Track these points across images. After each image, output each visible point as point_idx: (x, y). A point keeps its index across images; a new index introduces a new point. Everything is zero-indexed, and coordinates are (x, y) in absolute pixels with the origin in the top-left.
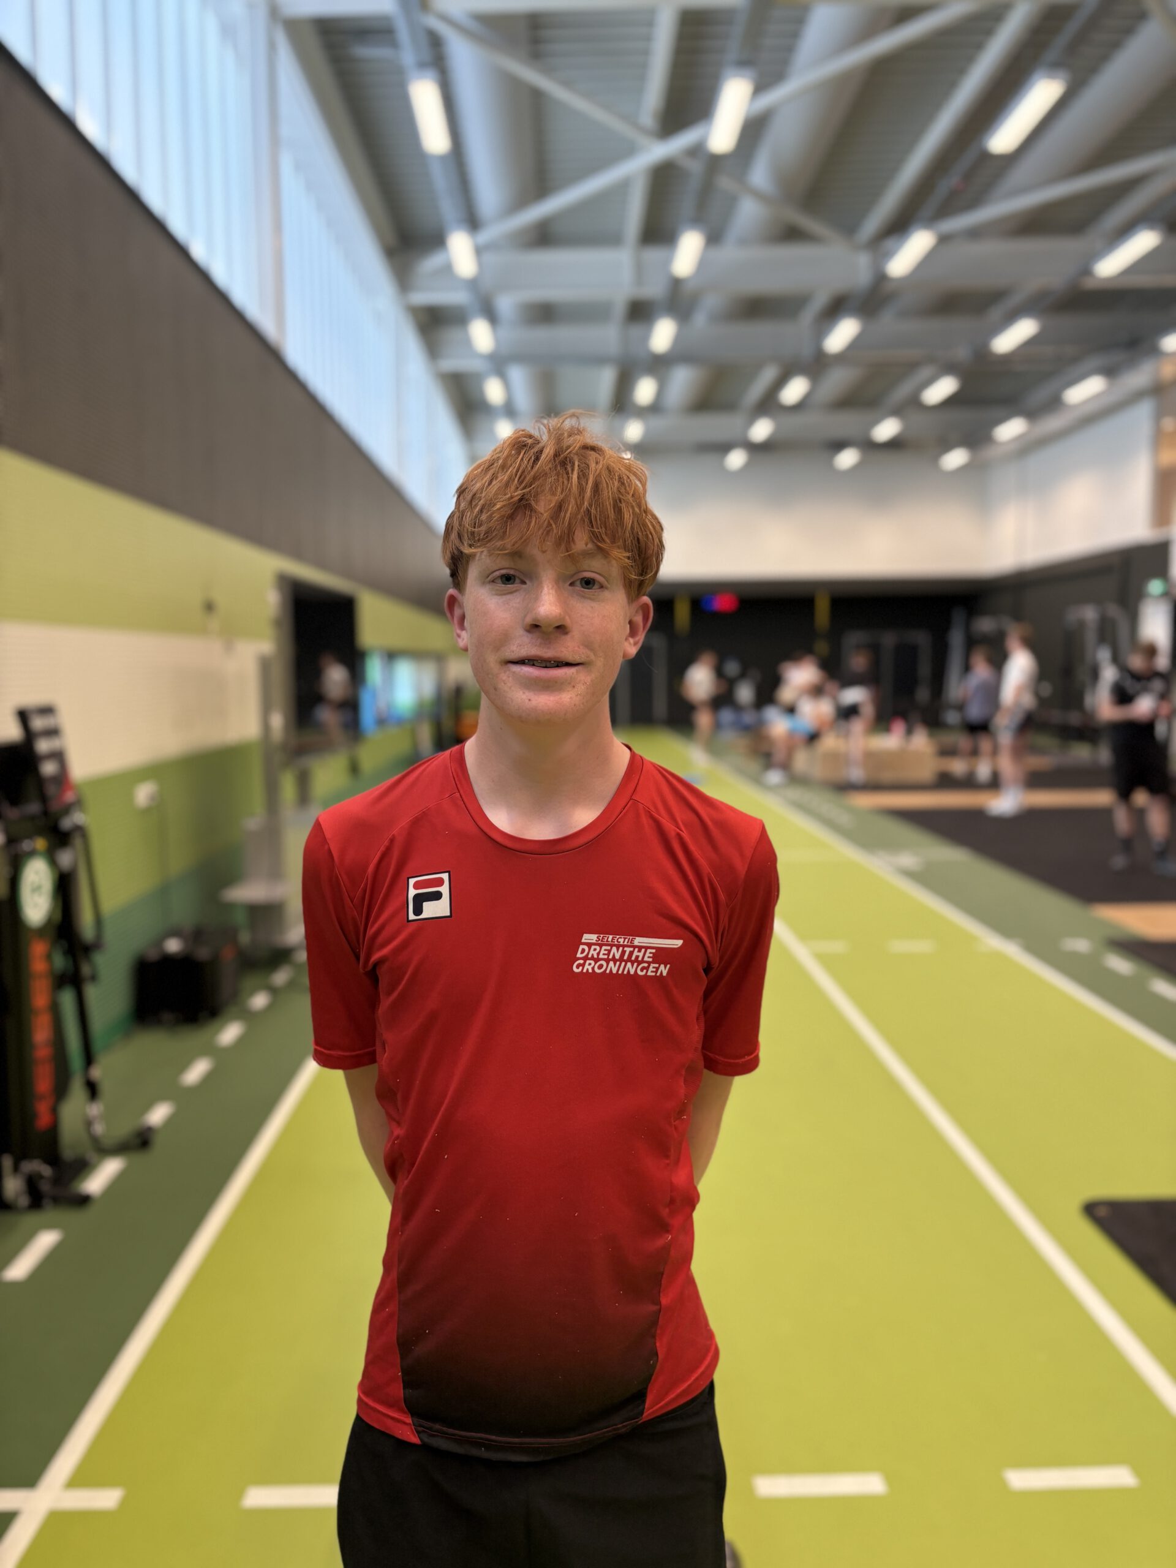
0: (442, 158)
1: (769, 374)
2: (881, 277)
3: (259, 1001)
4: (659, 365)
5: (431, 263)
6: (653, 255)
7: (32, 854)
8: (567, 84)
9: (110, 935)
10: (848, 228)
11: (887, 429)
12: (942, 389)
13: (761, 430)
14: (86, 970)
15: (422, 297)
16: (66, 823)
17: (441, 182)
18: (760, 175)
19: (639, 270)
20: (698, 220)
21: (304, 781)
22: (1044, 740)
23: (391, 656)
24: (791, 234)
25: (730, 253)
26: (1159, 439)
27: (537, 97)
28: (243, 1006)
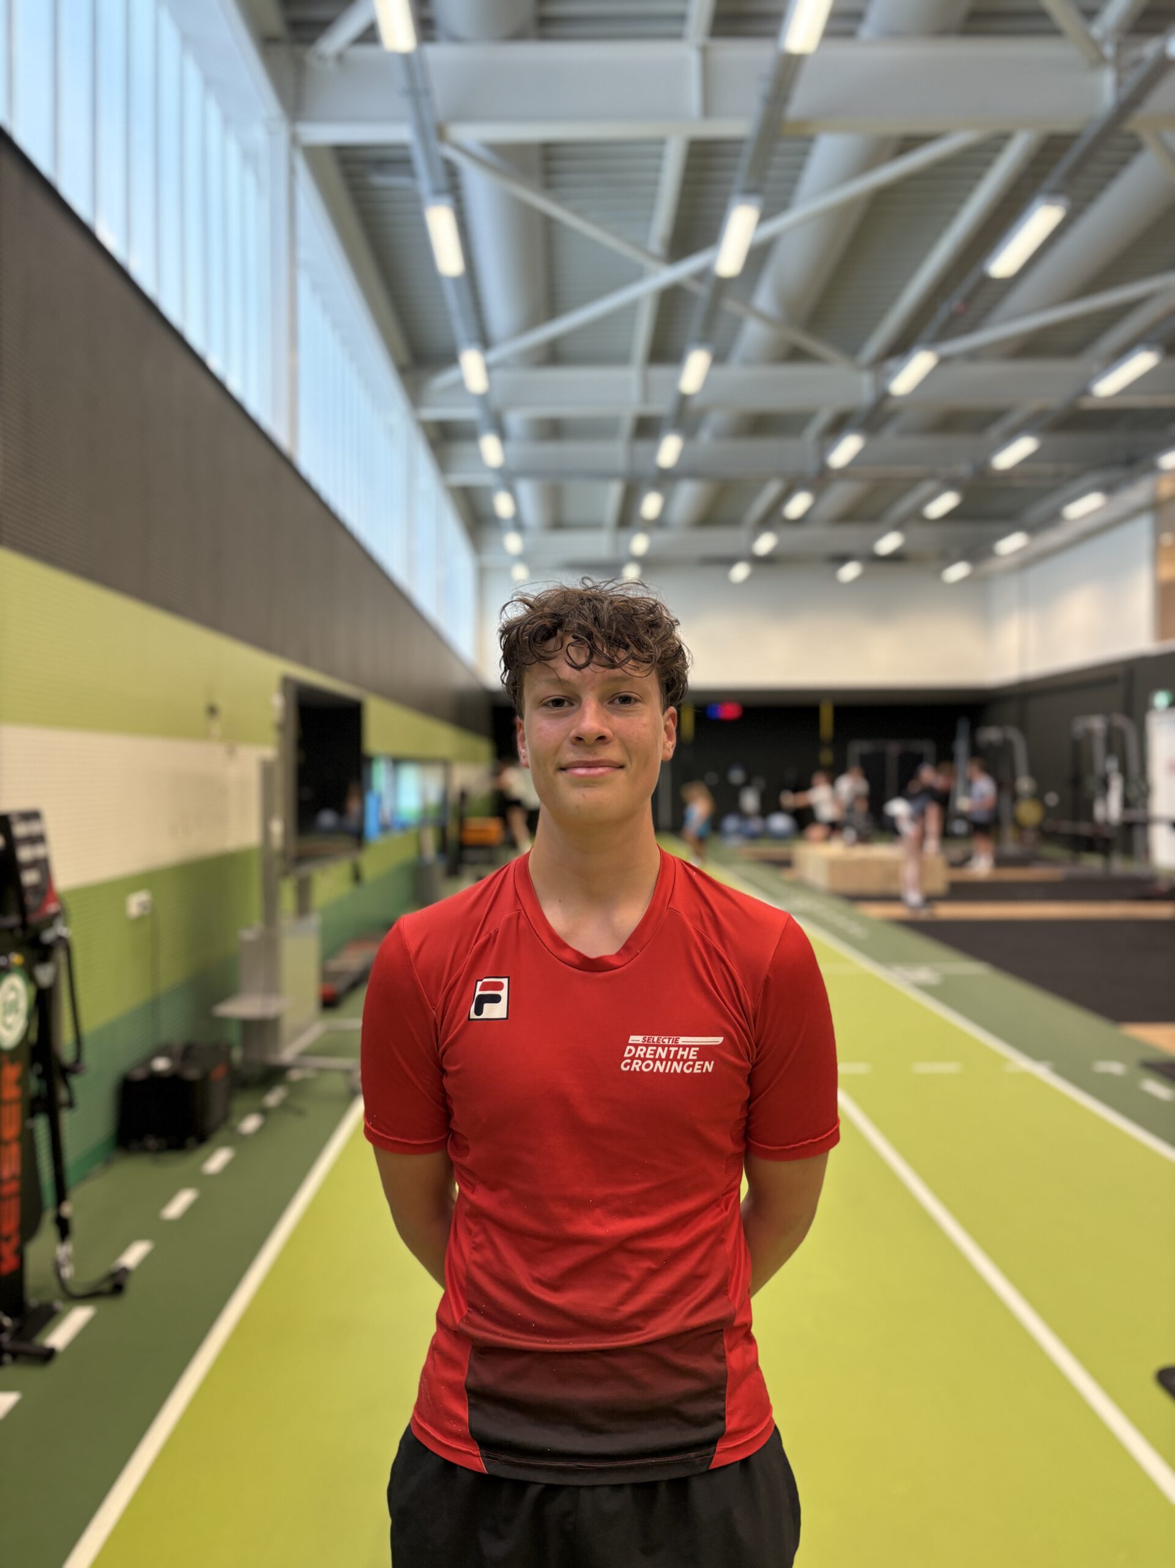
0: (456, 280)
1: (773, 489)
2: (884, 396)
3: (251, 1124)
4: (665, 480)
5: (444, 379)
6: (660, 373)
7: (7, 969)
8: (579, 212)
10: (851, 350)
11: (889, 543)
12: (945, 503)
13: (765, 544)
14: (63, 1095)
15: (432, 413)
16: (48, 936)
17: (454, 301)
18: (765, 299)
19: (646, 387)
20: (704, 340)
21: (304, 890)
22: (1051, 851)
23: (397, 762)
24: (795, 355)
25: (734, 371)
26: (1158, 553)
27: (548, 223)
28: (234, 1130)
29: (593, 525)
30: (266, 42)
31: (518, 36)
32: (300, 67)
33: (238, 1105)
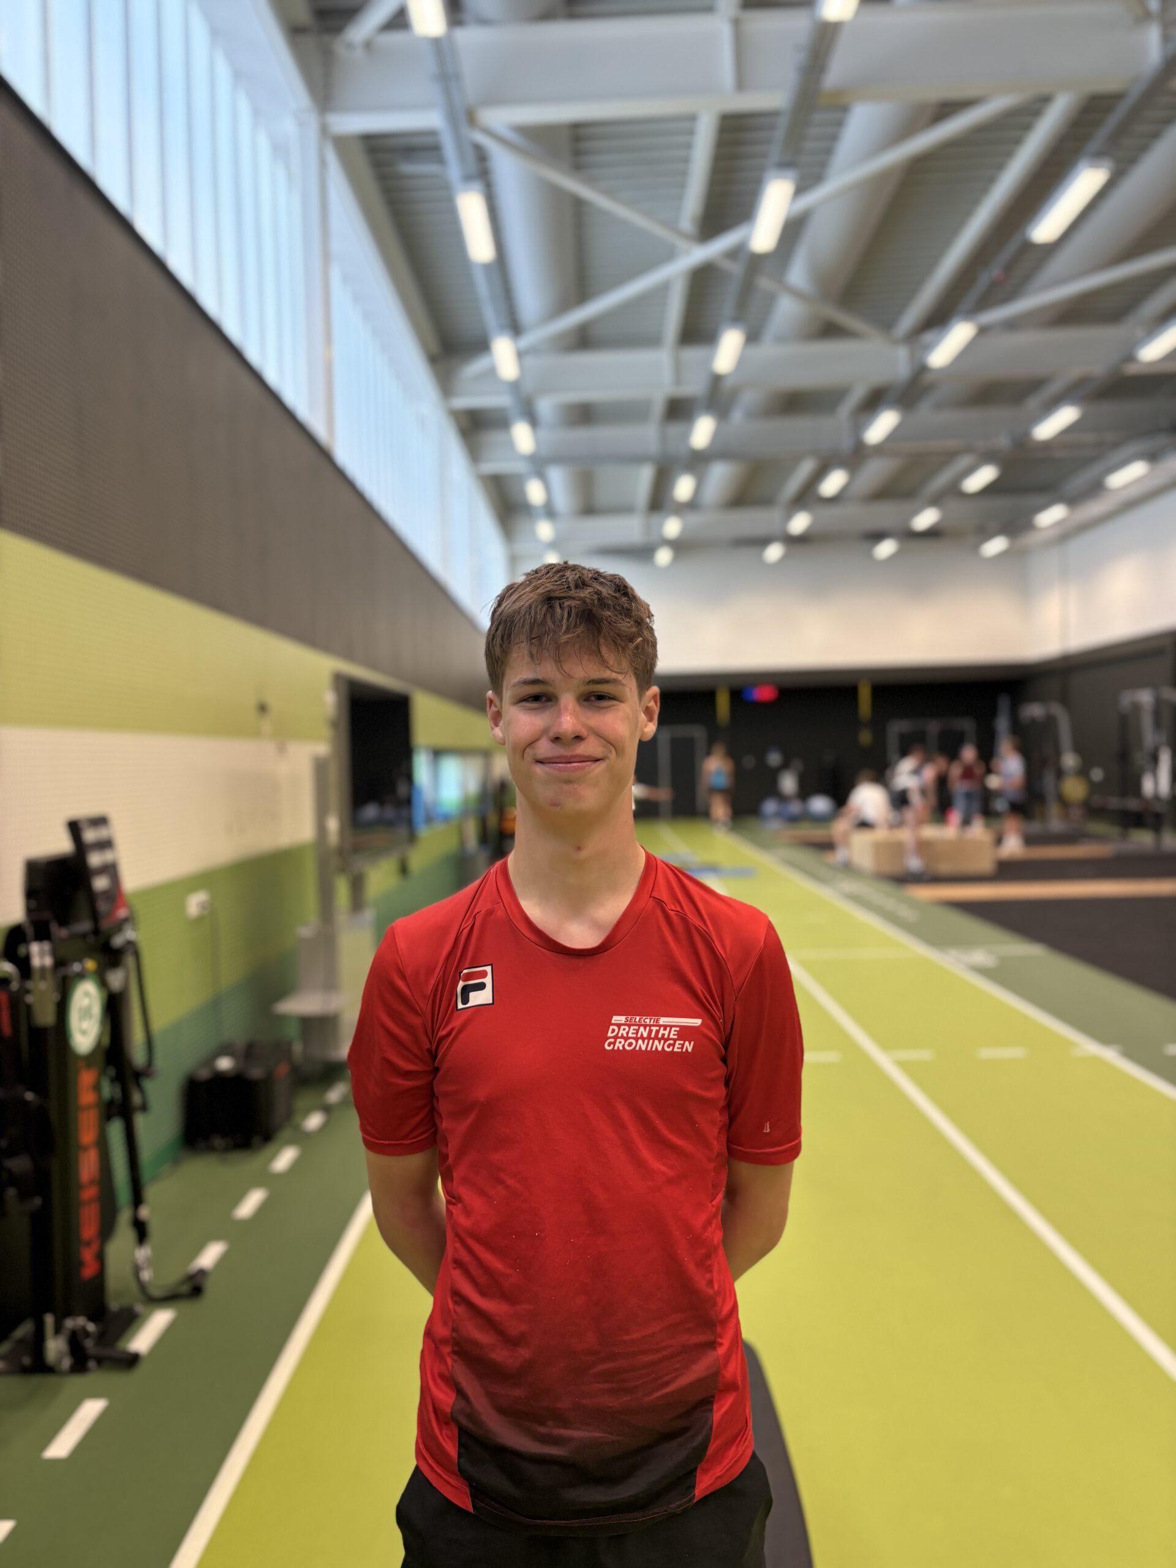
0: (487, 267)
1: (807, 467)
2: (923, 369)
3: (314, 1121)
4: (697, 462)
5: (474, 368)
6: (692, 354)
7: (81, 976)
8: (609, 193)
9: (160, 1062)
10: (886, 325)
11: (926, 519)
12: (983, 477)
13: (799, 523)
14: (136, 1099)
15: (462, 402)
16: (118, 941)
17: (483, 288)
18: (798, 274)
19: (678, 368)
20: (737, 319)
21: (357, 885)
22: (1097, 827)
23: (438, 753)
24: (829, 331)
25: (767, 349)
27: (579, 205)
28: (298, 1128)
29: (624, 509)
30: (294, 32)
31: (546, 16)
32: (328, 57)
33: (300, 1103)
